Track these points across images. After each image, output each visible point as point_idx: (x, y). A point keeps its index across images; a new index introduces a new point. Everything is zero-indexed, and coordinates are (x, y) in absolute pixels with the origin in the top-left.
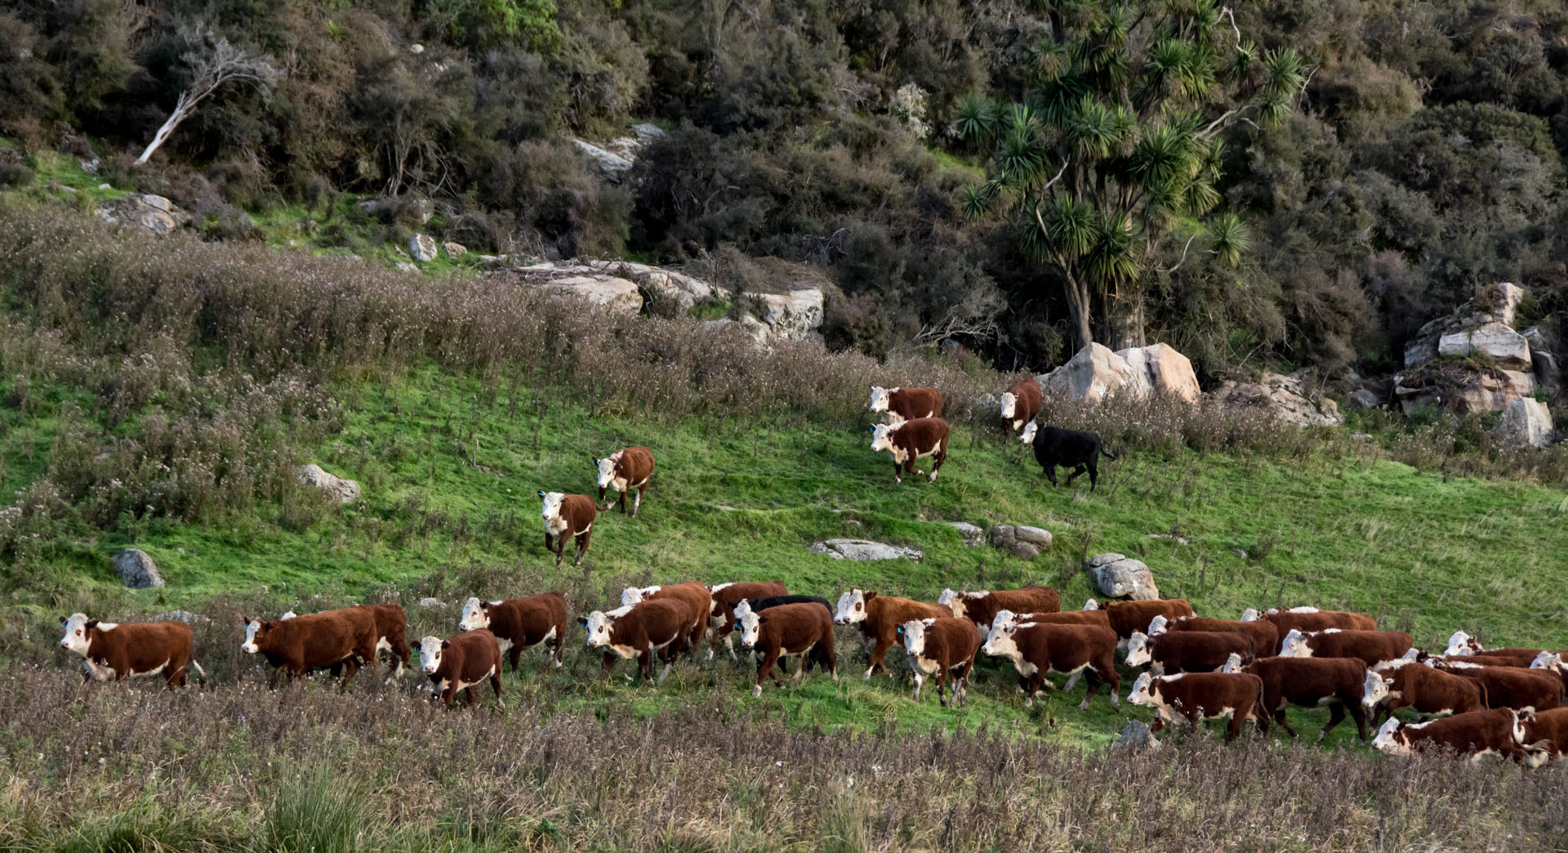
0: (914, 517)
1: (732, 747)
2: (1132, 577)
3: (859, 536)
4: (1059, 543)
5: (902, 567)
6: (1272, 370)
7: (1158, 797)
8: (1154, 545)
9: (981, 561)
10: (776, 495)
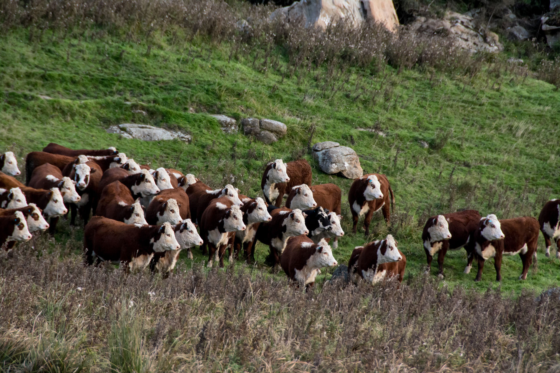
0: (186, 109)
1: (43, 276)
2: (344, 159)
3: (144, 122)
4: (292, 133)
5: (175, 146)
6: (452, 9)
7: (357, 321)
8: (361, 137)
9: (234, 144)
10: (83, 89)
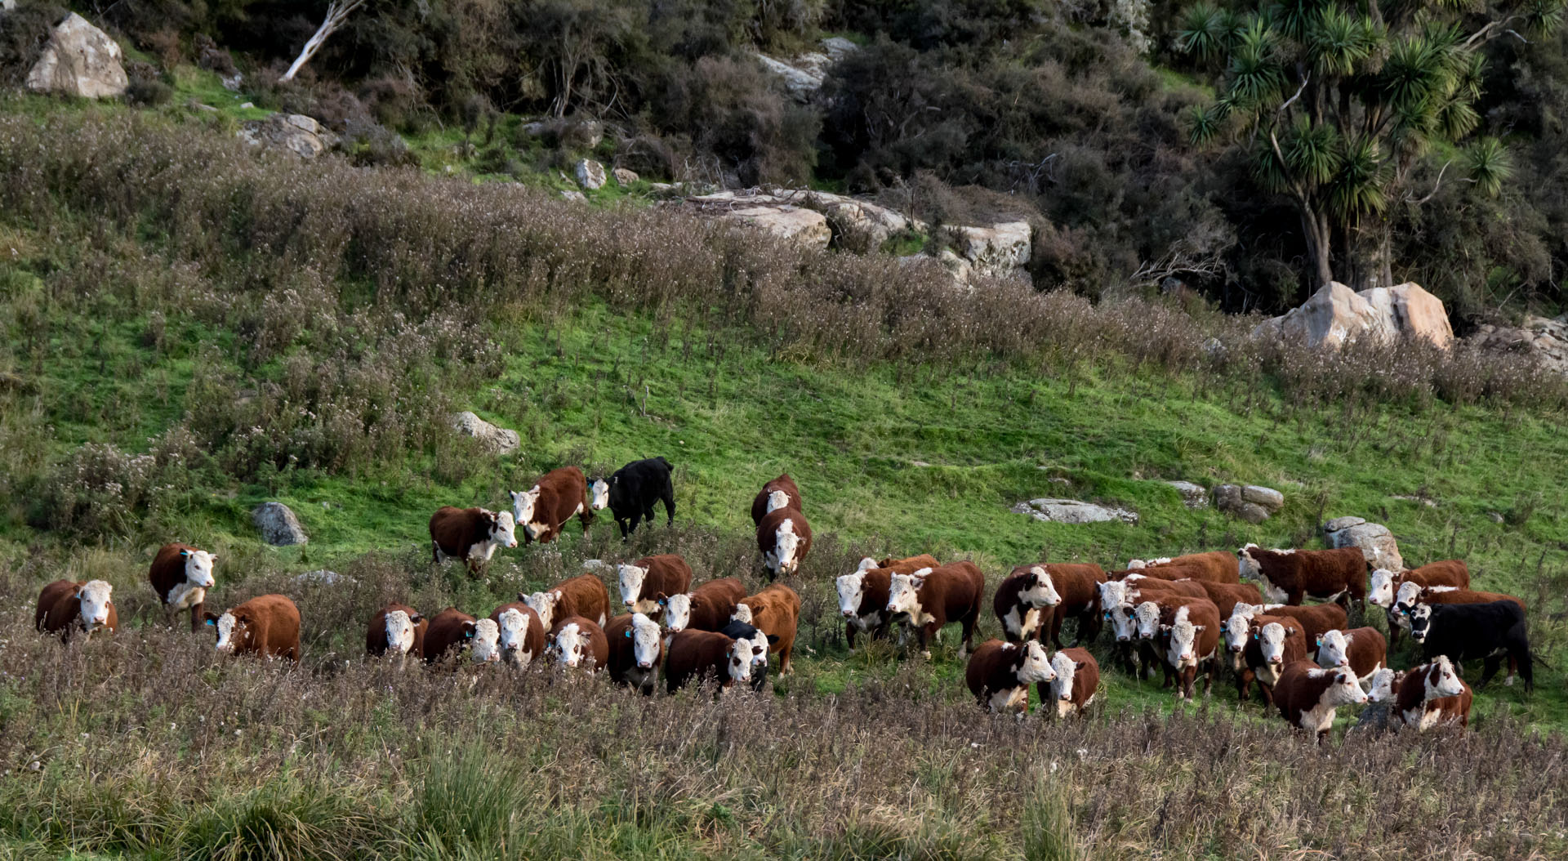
0: (1128, 475)
1: (924, 728)
2: (1372, 543)
3: (1066, 495)
4: (1291, 504)
5: (1114, 531)
6: (1535, 312)
7: (1399, 788)
8: (1398, 508)
9: (1204, 525)
10: (976, 450)
